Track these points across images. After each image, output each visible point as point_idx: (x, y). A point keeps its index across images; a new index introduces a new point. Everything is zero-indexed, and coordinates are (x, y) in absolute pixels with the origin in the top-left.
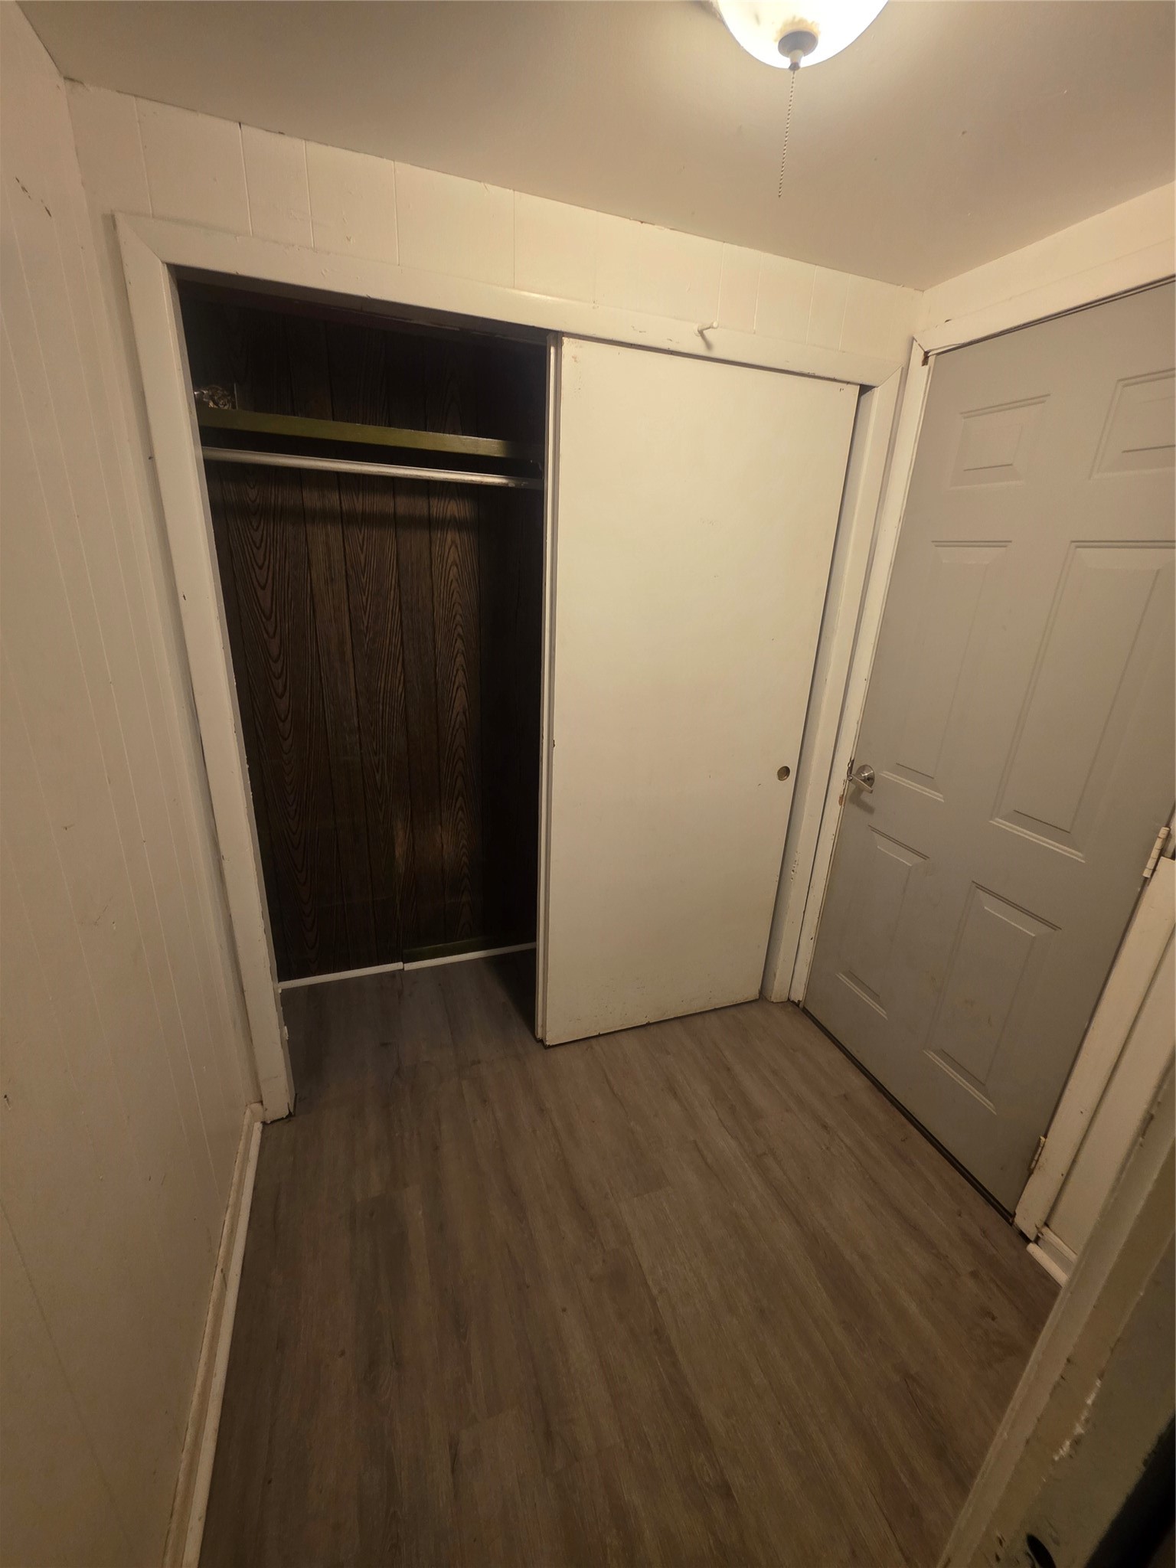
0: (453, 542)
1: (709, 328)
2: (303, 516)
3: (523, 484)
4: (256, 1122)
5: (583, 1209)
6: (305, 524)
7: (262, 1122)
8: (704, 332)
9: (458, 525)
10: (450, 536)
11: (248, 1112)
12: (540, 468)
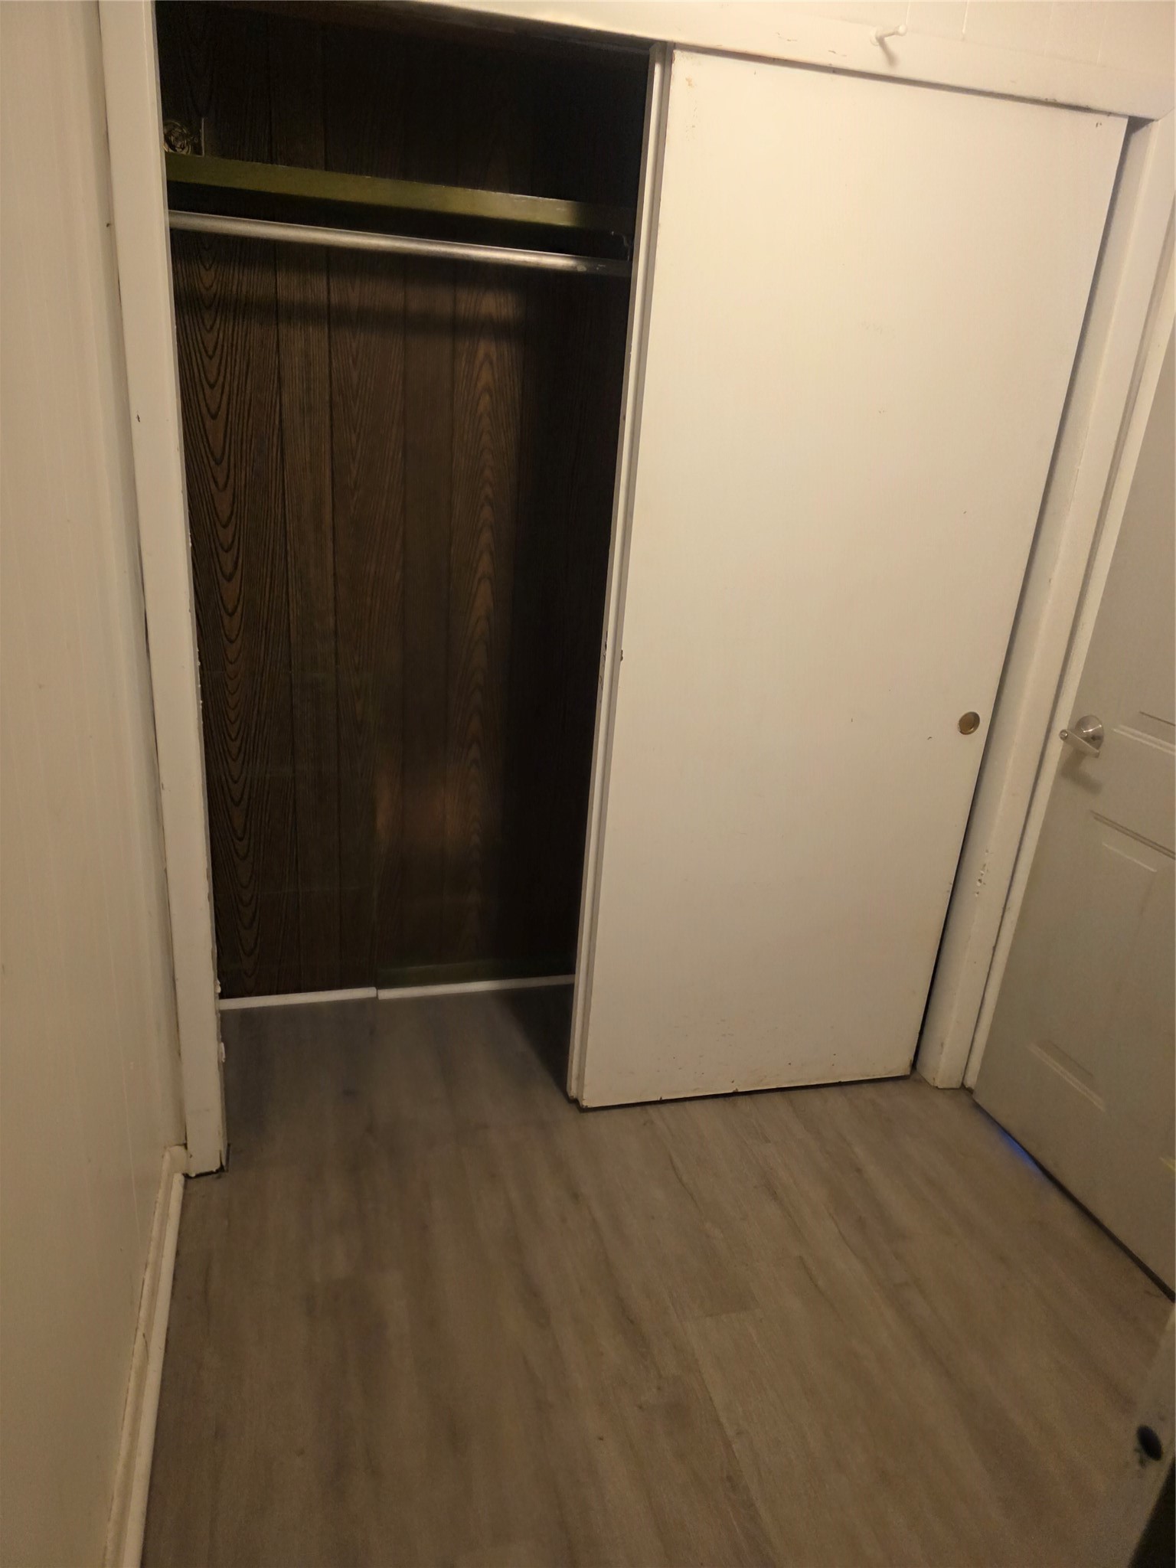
0: (487, 356)
1: (893, 34)
2: (274, 311)
3: (600, 267)
4: (176, 1172)
5: (632, 1322)
6: (277, 324)
7: (184, 1174)
8: (887, 39)
9: (498, 330)
10: (485, 348)
11: (167, 1157)
12: (625, 244)
